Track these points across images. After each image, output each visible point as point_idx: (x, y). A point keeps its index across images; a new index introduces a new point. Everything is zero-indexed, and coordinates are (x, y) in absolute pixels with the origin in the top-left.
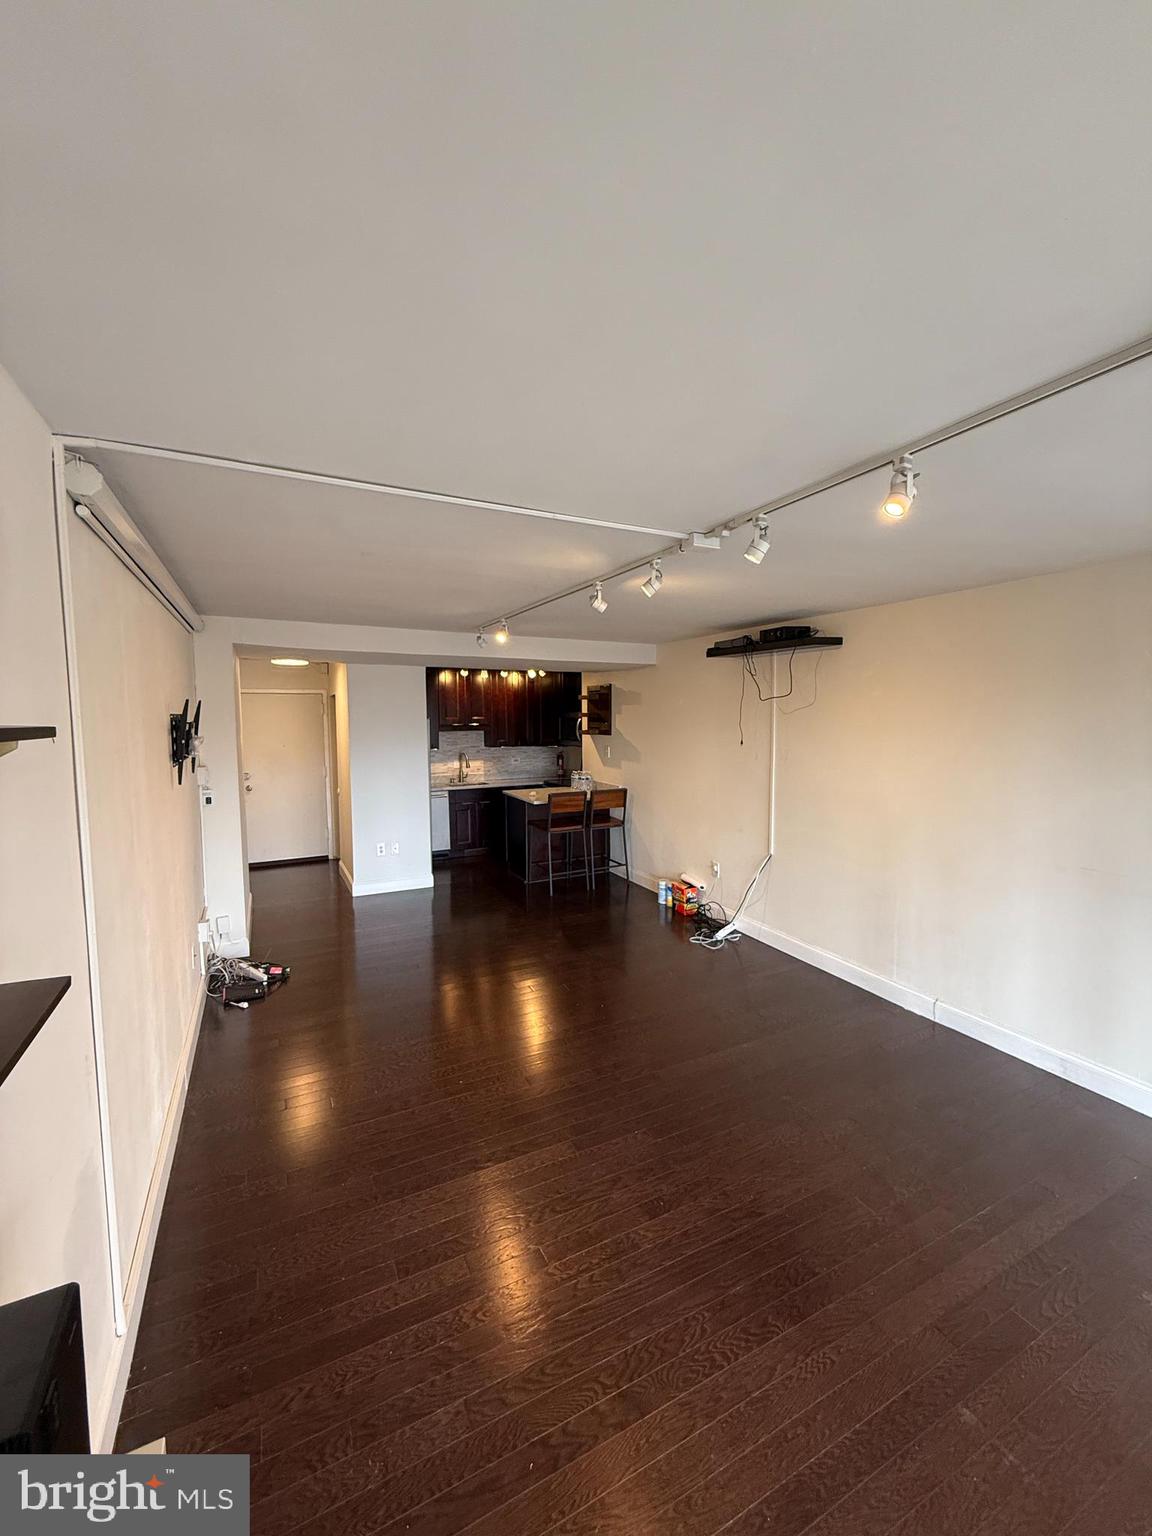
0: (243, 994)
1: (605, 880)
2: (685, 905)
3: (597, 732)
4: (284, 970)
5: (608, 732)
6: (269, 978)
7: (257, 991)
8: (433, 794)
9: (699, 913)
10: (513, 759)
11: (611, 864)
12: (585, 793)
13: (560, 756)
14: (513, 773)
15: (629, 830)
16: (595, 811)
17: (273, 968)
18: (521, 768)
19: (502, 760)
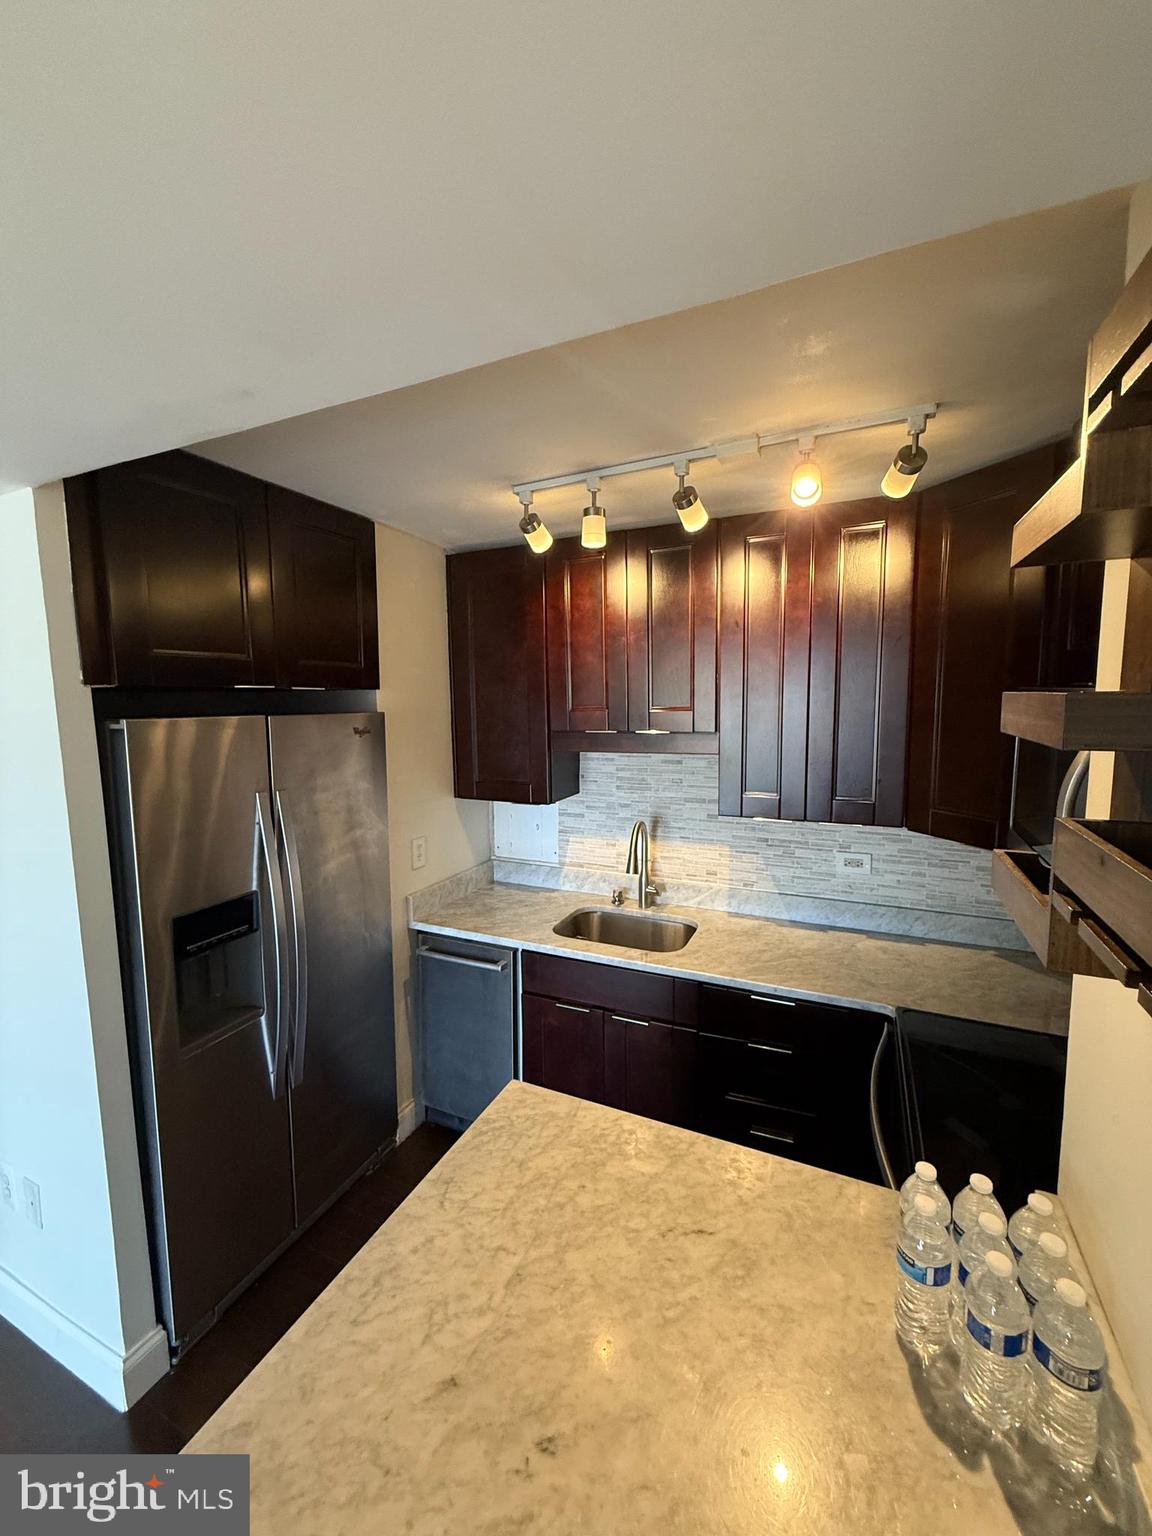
18: (874, 892)
19: (796, 855)
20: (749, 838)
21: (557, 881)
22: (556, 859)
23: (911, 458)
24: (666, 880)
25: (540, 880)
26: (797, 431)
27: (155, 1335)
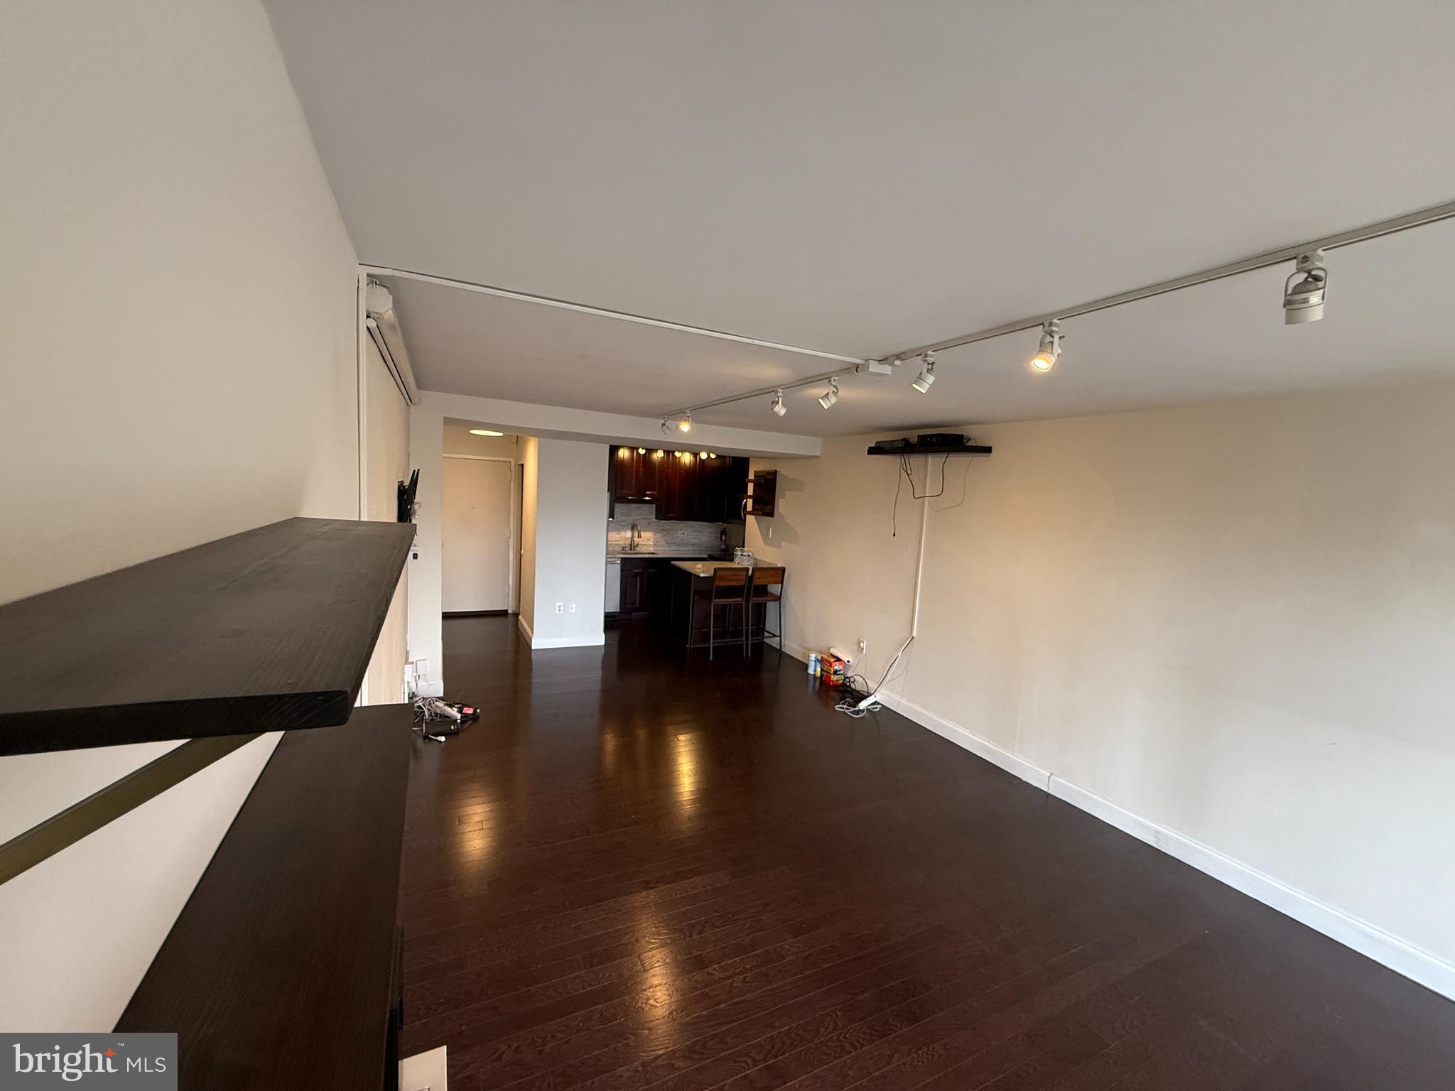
0: (439, 729)
1: (760, 648)
2: (832, 676)
3: (761, 513)
4: (475, 711)
5: (771, 514)
6: (461, 717)
7: (452, 727)
8: (609, 560)
9: (843, 684)
10: (680, 532)
11: (766, 634)
12: (748, 569)
13: (723, 532)
14: (679, 545)
15: (785, 605)
16: (755, 586)
17: (465, 709)
19: (670, 533)
20: (658, 529)
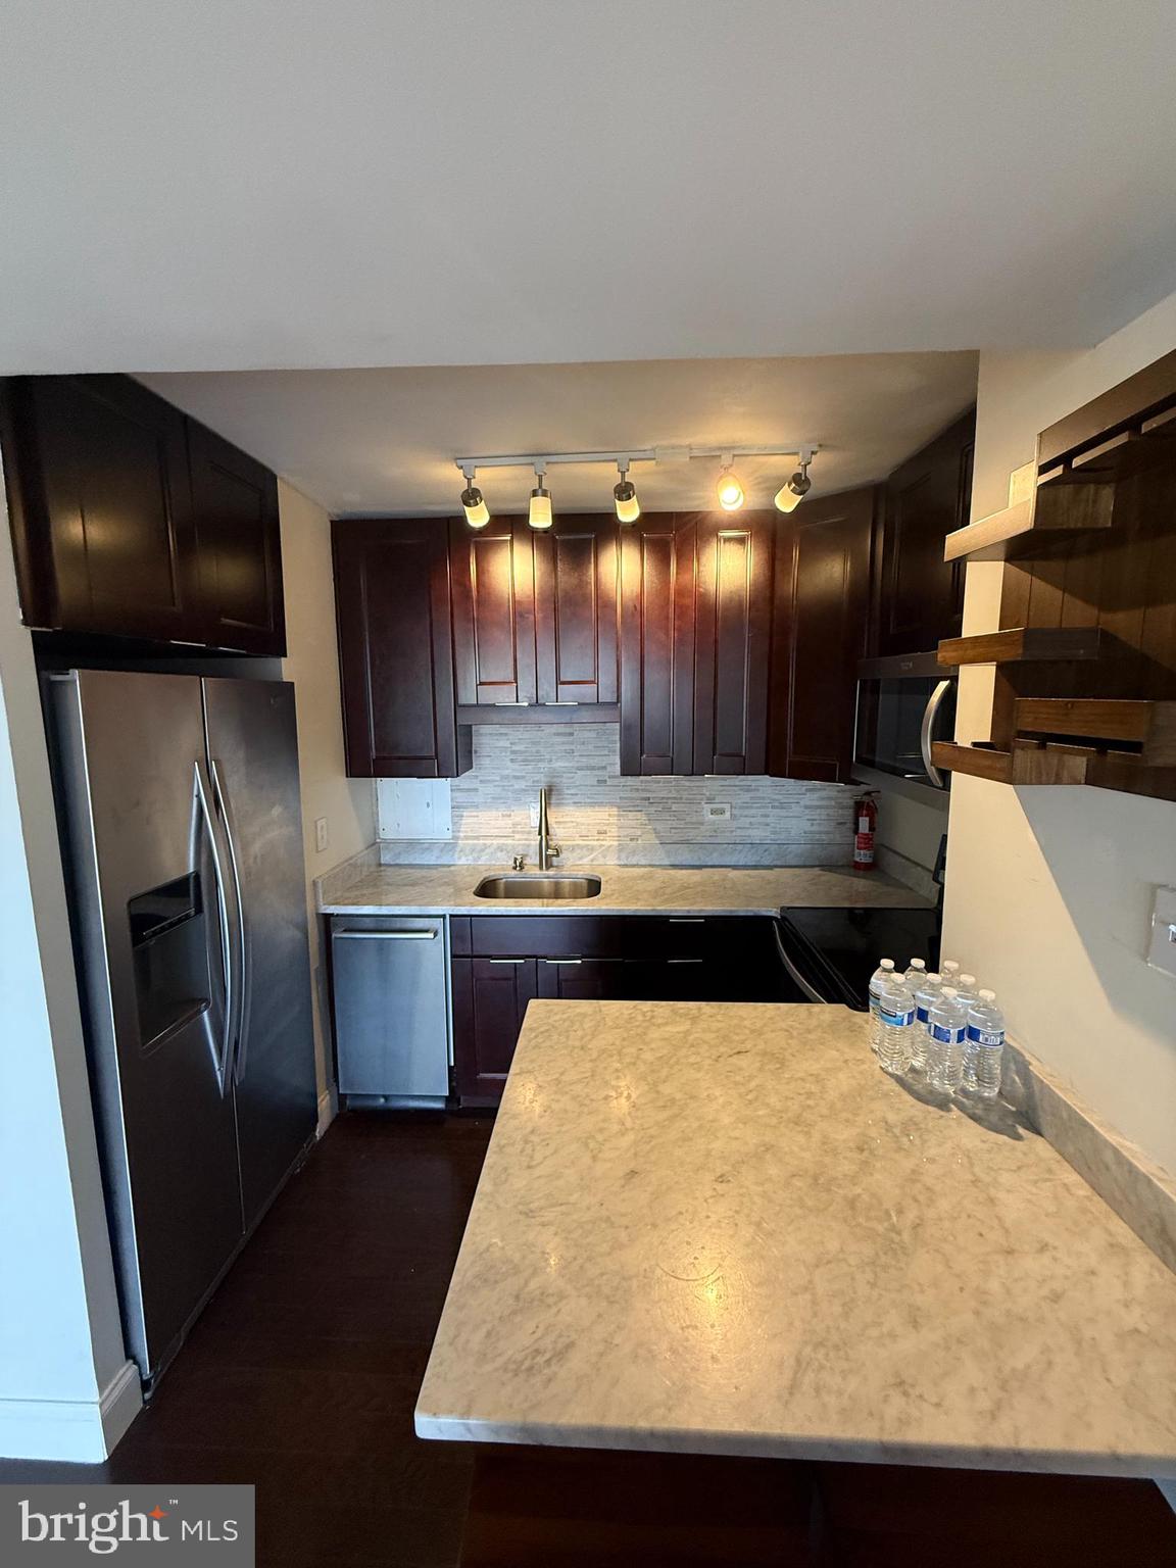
10: (706, 809)
14: (705, 847)
18: (734, 834)
19: (674, 809)
20: (632, 798)
21: (453, 855)
22: (449, 835)
23: (800, 482)
24: (561, 843)
25: (434, 858)
26: (720, 448)
27: (127, 1369)
